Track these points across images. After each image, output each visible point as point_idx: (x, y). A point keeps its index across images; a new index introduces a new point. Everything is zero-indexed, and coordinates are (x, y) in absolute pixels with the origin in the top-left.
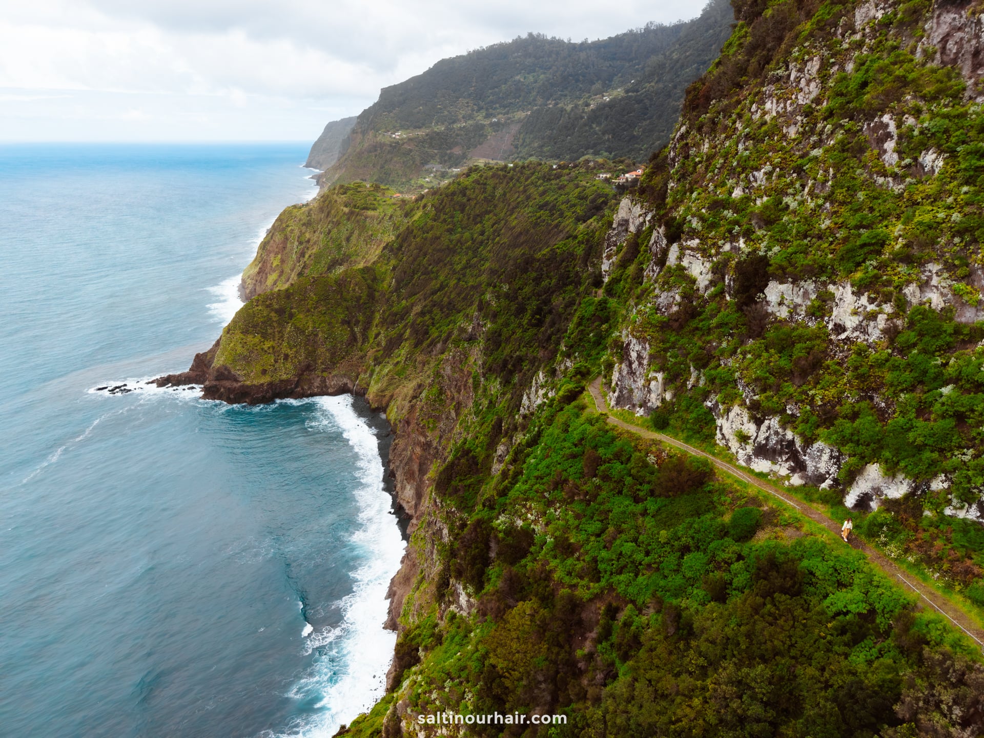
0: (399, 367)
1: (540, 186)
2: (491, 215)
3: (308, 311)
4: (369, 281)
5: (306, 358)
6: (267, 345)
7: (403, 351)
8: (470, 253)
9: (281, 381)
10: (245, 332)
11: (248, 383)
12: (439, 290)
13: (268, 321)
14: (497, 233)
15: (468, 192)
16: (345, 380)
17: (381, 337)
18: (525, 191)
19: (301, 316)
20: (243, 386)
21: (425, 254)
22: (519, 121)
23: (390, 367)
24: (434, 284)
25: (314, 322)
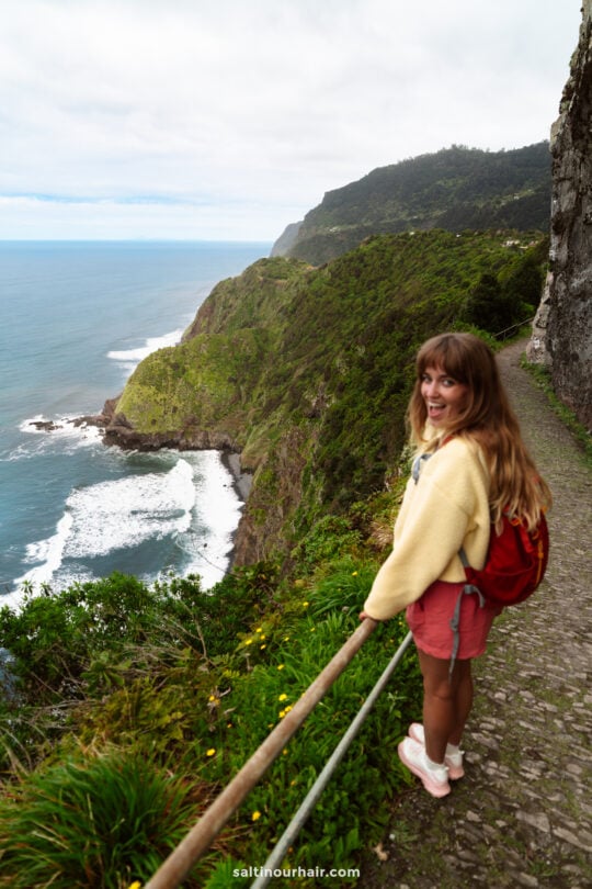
0: (274, 428)
1: (440, 252)
2: (386, 281)
3: (200, 367)
4: (261, 343)
5: (192, 412)
6: (161, 396)
7: (279, 414)
8: (360, 318)
9: (168, 432)
10: (143, 383)
11: (139, 431)
12: (323, 354)
13: (163, 374)
14: (390, 299)
15: (366, 258)
16: (225, 437)
17: (264, 397)
18: (423, 258)
19: (193, 372)
20: (134, 434)
21: (316, 319)
22: (436, 218)
23: (266, 428)
24: (320, 348)
25: (204, 379)
